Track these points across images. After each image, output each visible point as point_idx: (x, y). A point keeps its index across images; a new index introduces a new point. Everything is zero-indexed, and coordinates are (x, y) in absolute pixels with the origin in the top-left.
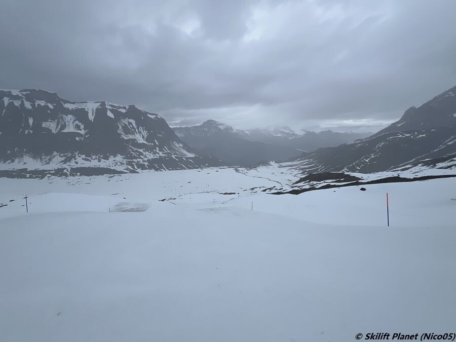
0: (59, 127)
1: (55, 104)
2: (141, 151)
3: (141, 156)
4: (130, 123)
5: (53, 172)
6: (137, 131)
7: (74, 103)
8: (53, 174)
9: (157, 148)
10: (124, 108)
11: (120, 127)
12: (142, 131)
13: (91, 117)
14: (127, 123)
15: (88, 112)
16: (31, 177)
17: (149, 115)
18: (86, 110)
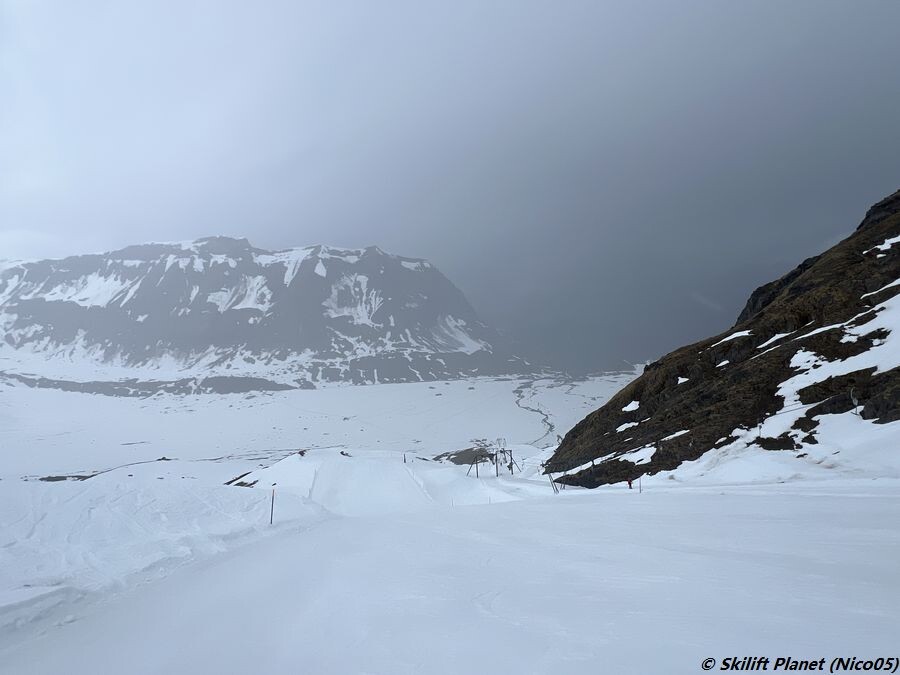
0: (234, 299)
1: (240, 259)
2: (351, 340)
3: (347, 353)
4: (358, 284)
5: (172, 385)
6: (364, 298)
7: (272, 254)
8: (169, 390)
9: (389, 334)
10: (357, 253)
11: (335, 292)
12: (373, 298)
13: (288, 278)
14: (351, 284)
15: (286, 268)
16: (135, 395)
17: (404, 263)
18: (285, 265)
